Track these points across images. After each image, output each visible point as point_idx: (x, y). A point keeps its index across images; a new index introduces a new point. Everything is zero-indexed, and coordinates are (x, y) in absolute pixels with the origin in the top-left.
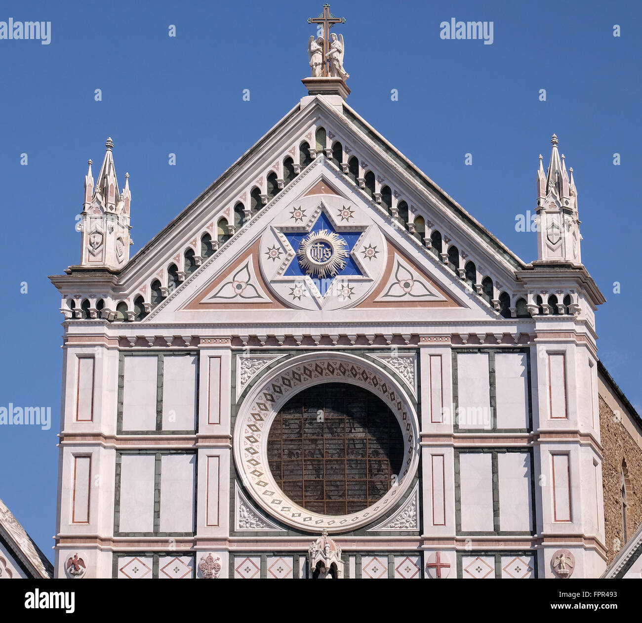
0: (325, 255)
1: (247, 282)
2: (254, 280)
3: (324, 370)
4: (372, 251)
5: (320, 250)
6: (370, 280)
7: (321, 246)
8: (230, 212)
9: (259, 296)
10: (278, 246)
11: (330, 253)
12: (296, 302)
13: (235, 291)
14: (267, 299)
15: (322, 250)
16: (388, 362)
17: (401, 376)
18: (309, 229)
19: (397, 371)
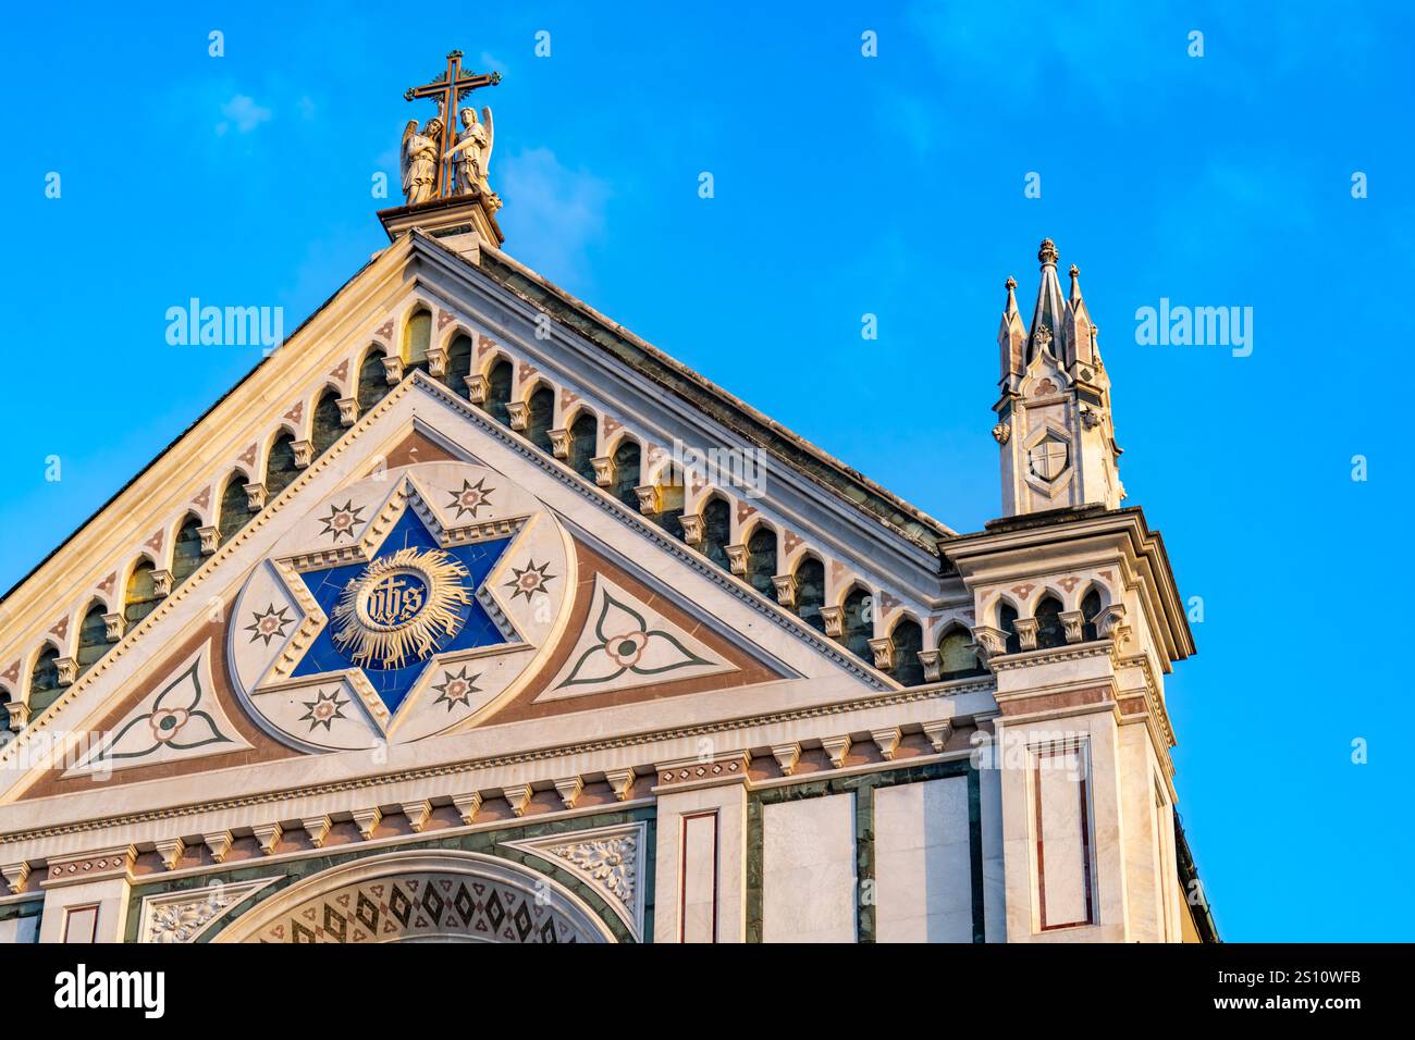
0: (407, 606)
1: (189, 710)
2: (211, 701)
3: (381, 915)
4: (534, 580)
5: (394, 595)
6: (528, 648)
7: (398, 584)
8: (163, 540)
9: (220, 738)
10: (280, 602)
11: (418, 598)
12: (319, 736)
13: (155, 734)
14: (239, 742)
15: (398, 593)
16: (565, 856)
17: (598, 886)
18: (370, 553)
19: (586, 877)
